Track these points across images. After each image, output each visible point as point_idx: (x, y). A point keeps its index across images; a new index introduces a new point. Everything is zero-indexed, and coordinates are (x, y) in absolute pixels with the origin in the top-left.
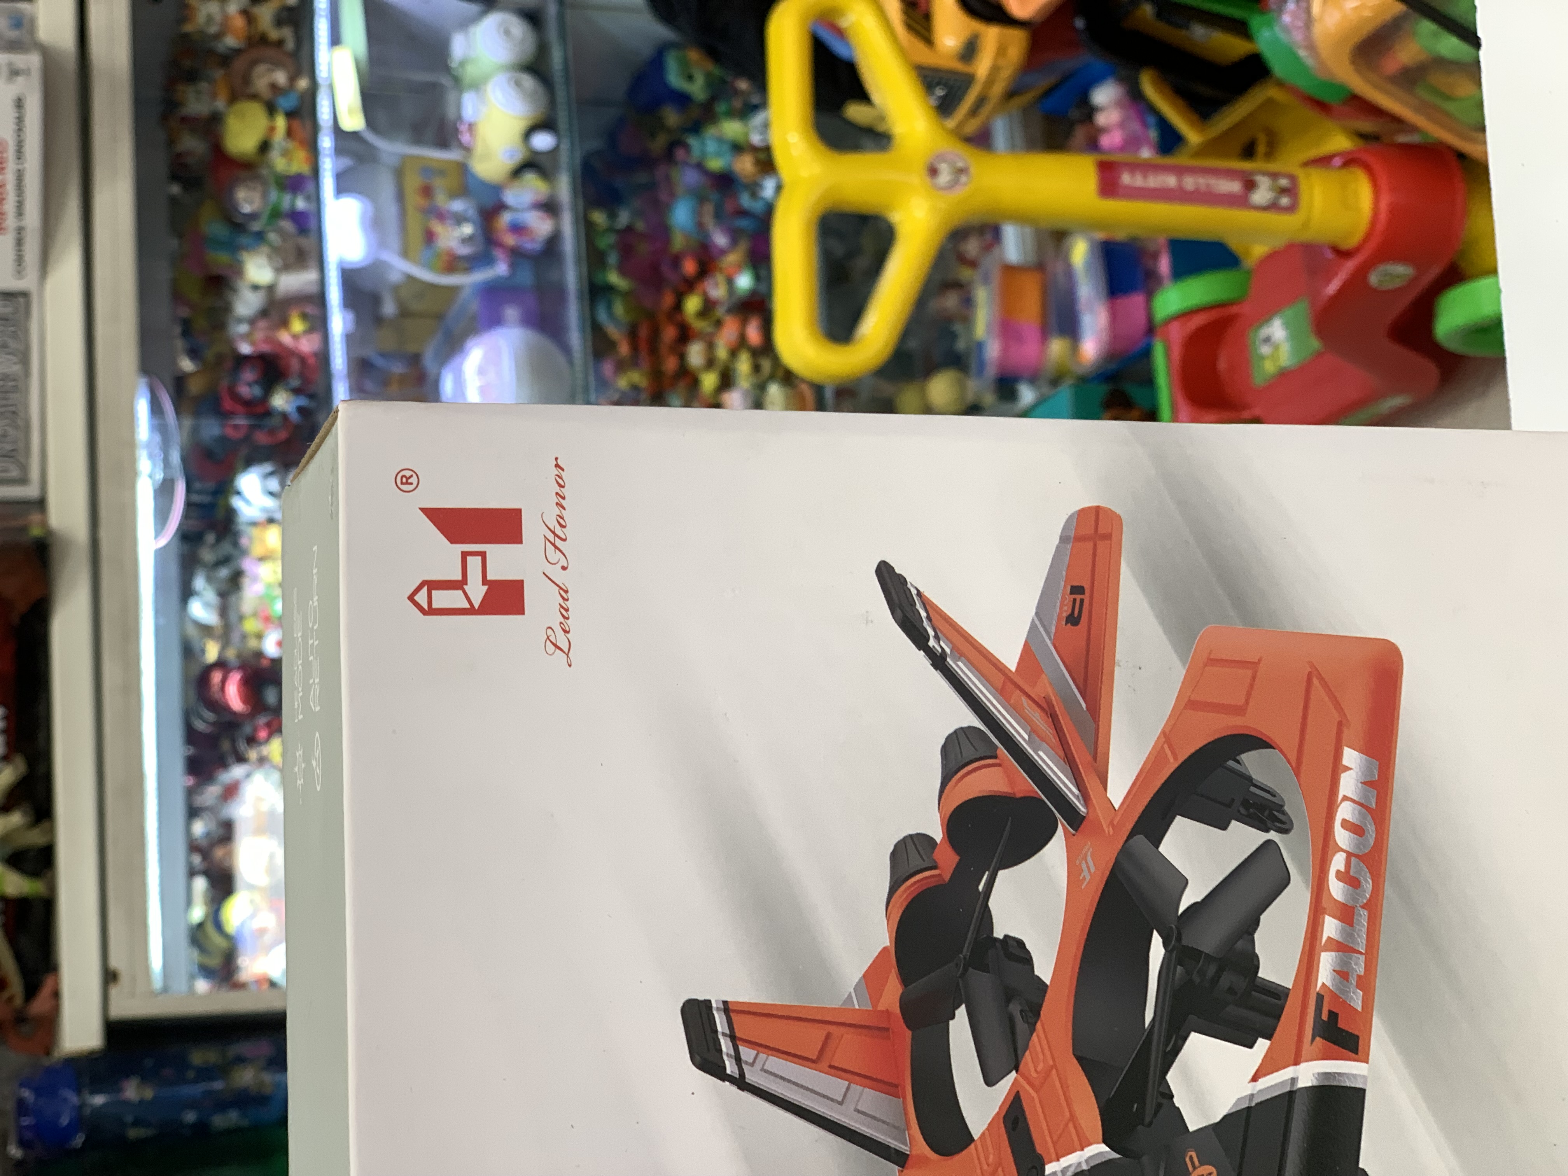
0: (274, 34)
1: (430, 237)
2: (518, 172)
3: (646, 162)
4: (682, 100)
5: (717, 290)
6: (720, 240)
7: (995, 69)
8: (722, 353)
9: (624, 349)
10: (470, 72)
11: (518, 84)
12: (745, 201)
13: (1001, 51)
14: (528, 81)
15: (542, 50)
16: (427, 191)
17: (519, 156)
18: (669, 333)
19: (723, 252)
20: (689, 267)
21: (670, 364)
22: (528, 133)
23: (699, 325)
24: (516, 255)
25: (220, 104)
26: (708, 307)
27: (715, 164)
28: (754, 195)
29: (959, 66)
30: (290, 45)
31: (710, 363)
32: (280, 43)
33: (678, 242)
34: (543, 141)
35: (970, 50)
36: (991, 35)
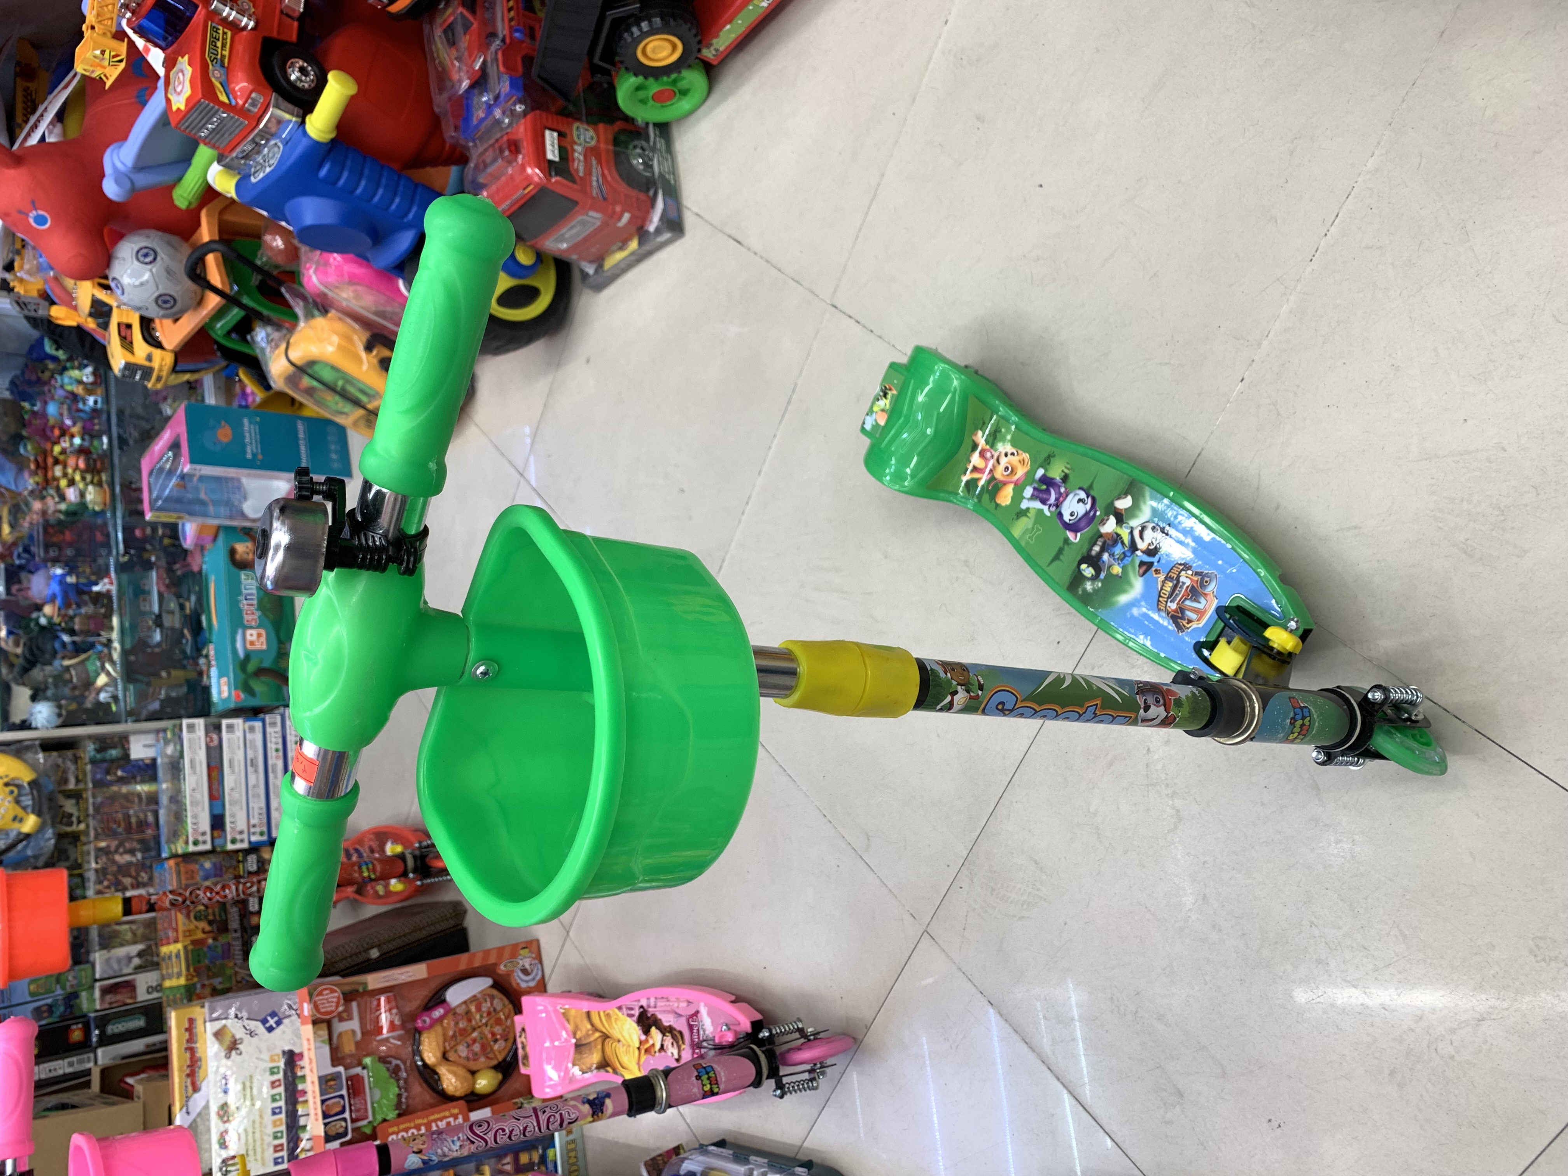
3: (39, 382)
4: (55, 359)
5: (65, 444)
6: (68, 422)
7: (161, 366)
8: (70, 471)
9: (33, 466)
12: (81, 406)
13: (162, 359)
18: (50, 461)
19: (69, 427)
20: (57, 432)
21: (50, 475)
23: (62, 458)
26: (63, 452)
27: (69, 388)
28: (84, 404)
29: (147, 363)
31: (65, 475)
33: (51, 422)
35: (149, 358)
36: (157, 353)
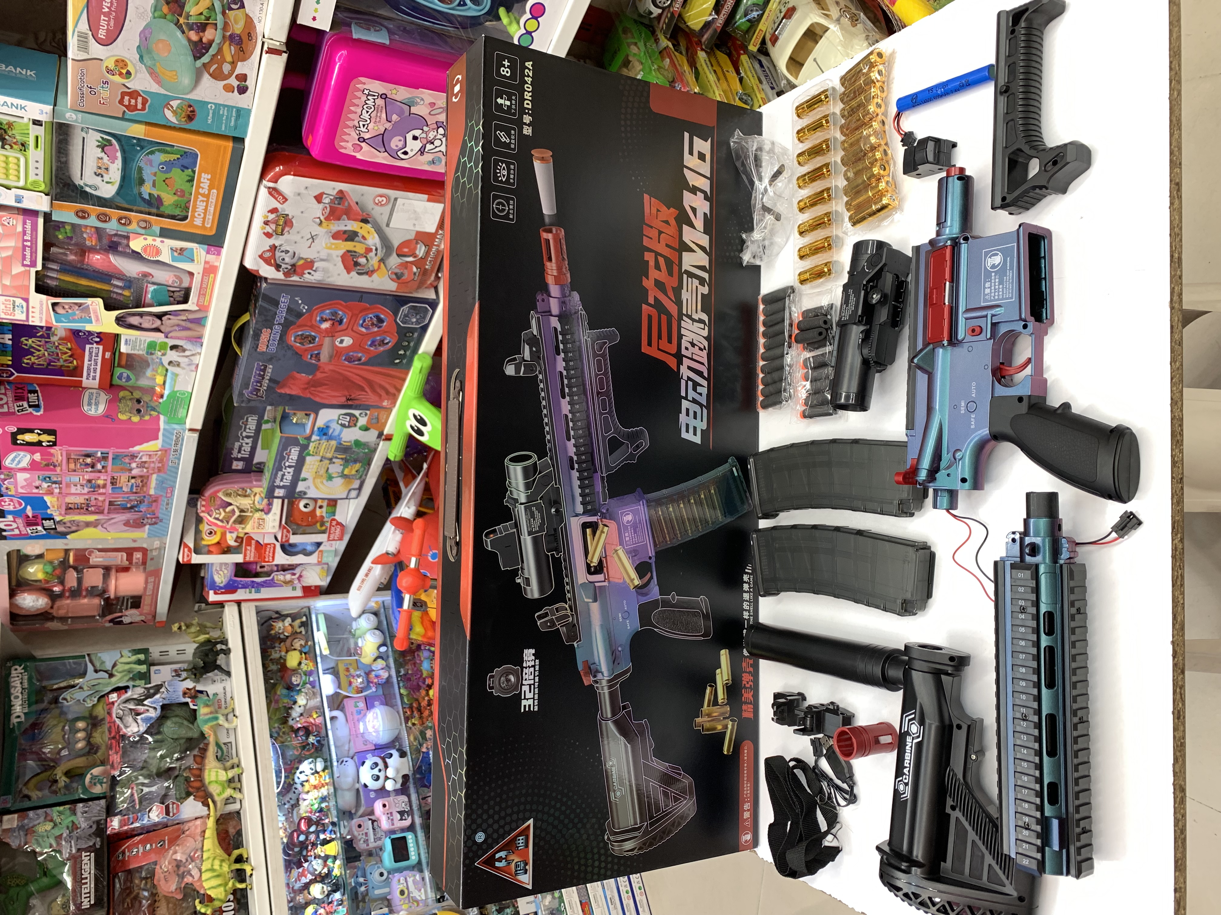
0: (298, 631)
1: (350, 683)
2: (375, 660)
10: (358, 633)
11: (374, 634)
14: (377, 632)
15: (380, 622)
16: (348, 670)
17: (376, 655)
22: (378, 648)
24: (378, 685)
25: (283, 654)
30: (304, 633)
32: (301, 632)
34: (383, 649)
